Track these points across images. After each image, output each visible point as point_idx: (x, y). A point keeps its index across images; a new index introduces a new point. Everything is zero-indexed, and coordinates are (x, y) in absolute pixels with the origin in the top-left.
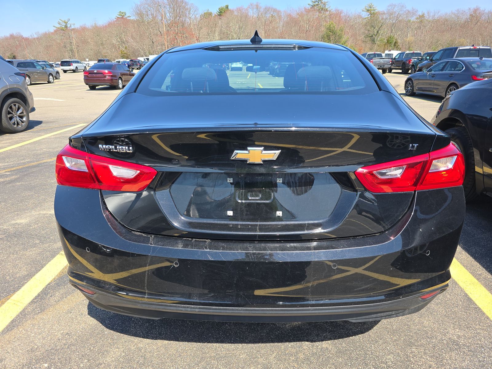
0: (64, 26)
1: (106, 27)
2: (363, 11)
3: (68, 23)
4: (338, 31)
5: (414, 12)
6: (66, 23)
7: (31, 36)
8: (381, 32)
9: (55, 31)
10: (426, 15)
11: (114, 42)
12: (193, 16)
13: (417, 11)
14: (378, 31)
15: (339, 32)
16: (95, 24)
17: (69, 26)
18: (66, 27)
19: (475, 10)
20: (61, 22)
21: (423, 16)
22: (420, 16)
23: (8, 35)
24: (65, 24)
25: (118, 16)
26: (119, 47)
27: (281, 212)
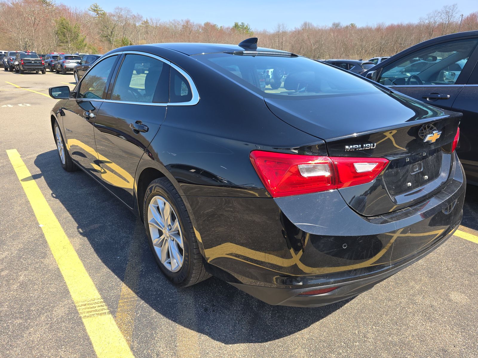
2: (89, 10)
4: (73, 28)
5: (139, 18)
8: (115, 33)
10: (149, 21)
13: (142, 17)
14: (112, 32)
15: (74, 30)
19: (187, 22)
21: (146, 22)
22: (144, 21)
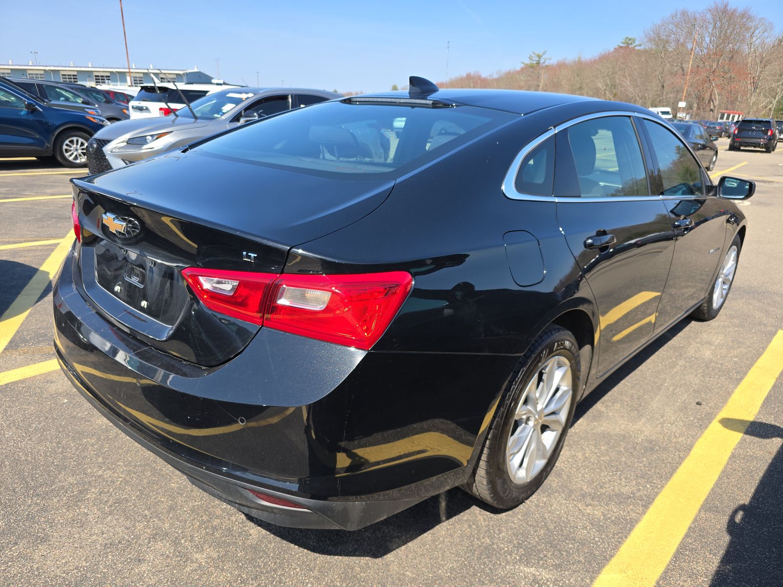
0: (535, 62)
1: (594, 62)
3: (543, 57)
6: (539, 57)
7: (490, 75)
9: (522, 69)
11: (600, 85)
12: (759, 40)
16: (579, 58)
17: (542, 61)
18: (538, 63)
20: (534, 55)
23: (464, 75)
24: (538, 59)
25: (621, 45)
26: (605, 93)
27: (142, 305)
